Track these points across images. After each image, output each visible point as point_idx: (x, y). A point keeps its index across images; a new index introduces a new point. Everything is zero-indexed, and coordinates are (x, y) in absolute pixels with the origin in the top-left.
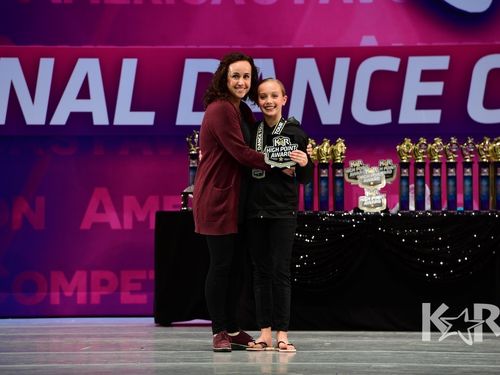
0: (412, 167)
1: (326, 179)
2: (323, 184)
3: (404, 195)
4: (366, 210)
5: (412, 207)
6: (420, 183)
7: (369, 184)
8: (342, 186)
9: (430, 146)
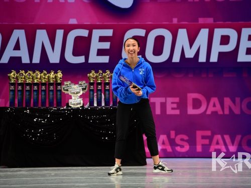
0: (95, 85)
1: (52, 91)
2: (51, 93)
3: (92, 98)
4: (72, 106)
5: (95, 105)
6: (99, 93)
7: (74, 93)
8: (61, 94)
9: (104, 74)
